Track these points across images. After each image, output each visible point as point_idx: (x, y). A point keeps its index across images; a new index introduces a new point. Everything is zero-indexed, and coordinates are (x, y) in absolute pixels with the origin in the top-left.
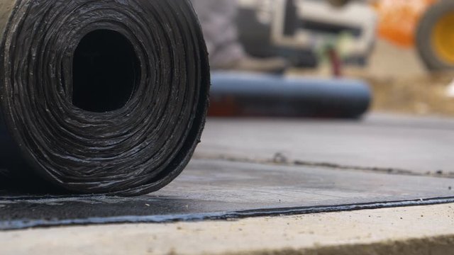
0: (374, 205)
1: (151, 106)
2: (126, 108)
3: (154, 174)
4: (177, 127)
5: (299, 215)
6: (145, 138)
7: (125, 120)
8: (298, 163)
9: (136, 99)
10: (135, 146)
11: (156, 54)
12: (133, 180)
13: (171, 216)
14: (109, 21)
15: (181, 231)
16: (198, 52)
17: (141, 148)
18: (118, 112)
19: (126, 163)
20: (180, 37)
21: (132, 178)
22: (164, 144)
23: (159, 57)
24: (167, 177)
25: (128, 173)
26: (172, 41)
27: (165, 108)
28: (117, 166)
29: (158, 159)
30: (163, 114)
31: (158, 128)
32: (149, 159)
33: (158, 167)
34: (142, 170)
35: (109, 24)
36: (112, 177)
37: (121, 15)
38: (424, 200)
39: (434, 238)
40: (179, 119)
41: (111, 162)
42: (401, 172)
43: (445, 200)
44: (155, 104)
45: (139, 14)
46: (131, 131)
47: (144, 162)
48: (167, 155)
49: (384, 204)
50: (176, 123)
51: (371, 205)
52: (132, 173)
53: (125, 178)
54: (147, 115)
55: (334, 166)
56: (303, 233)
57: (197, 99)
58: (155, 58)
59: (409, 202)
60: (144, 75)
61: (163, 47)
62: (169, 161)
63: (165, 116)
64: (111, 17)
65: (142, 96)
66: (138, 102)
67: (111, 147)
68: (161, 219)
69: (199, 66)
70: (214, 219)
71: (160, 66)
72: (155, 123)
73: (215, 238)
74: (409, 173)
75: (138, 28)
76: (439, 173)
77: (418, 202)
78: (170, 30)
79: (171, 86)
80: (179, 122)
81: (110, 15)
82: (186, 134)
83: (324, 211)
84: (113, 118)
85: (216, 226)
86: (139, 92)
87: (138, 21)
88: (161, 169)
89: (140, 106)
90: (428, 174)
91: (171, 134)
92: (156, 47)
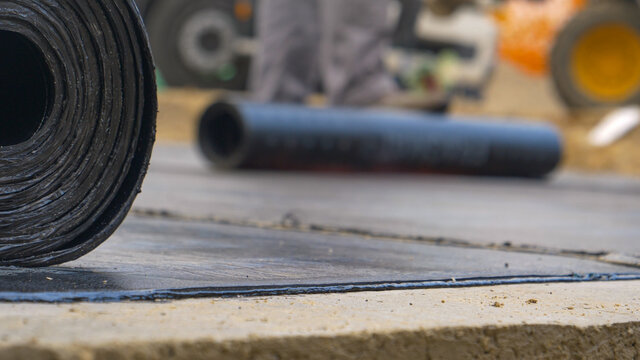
0: (380, 285)
1: (69, 139)
2: (32, 142)
3: (71, 236)
4: (106, 171)
5: (265, 297)
6: (59, 185)
7: (29, 159)
8: (315, 228)
9: (46, 129)
10: (44, 196)
11: (77, 67)
12: (38, 244)
13: (70, 294)
14: (8, 18)
15: (73, 314)
16: (140, 65)
17: (53, 200)
18: (21, 146)
19: (30, 219)
20: (114, 44)
21: (38, 240)
22: (87, 194)
23: (82, 71)
24: (91, 240)
25: (32, 234)
26: (102, 48)
27: (91, 143)
28: (16, 224)
29: (78, 215)
30: (87, 153)
31: (79, 172)
32: (63, 215)
33: (77, 226)
34: (53, 230)
35: (9, 22)
36: (7, 239)
37: (26, 10)
38: (457, 280)
39: (434, 330)
40: (110, 159)
41: (6, 218)
42: (455, 243)
43: (489, 281)
44: (75, 137)
45: (53, 9)
46: (38, 174)
47: (57, 220)
48: (90, 211)
49: (396, 285)
50: (106, 166)
51: (376, 286)
52: (38, 234)
53: (28, 241)
54: (63, 154)
55: (364, 233)
56: (253, 320)
57: (138, 131)
58: (76, 71)
59: (433, 283)
60: (59, 96)
61: (88, 57)
62: (93, 219)
63: (90, 155)
64: (10, 13)
65: (56, 125)
66: (50, 133)
67: (7, 197)
68: (56, 298)
69: (141, 84)
70: (136, 300)
71: (83, 83)
72: (75, 164)
73: (114, 325)
74: (466, 244)
75: (52, 29)
76: (508, 245)
77: (448, 283)
78: (99, 33)
79: (99, 112)
80: (110, 164)
81: (10, 10)
82: (120, 180)
83: (305, 292)
84: (11, 156)
85: (133, 308)
86: (51, 120)
87: (53, 20)
88: (82, 229)
89: (53, 140)
90: (492, 246)
91: (98, 180)
92: (79, 57)
